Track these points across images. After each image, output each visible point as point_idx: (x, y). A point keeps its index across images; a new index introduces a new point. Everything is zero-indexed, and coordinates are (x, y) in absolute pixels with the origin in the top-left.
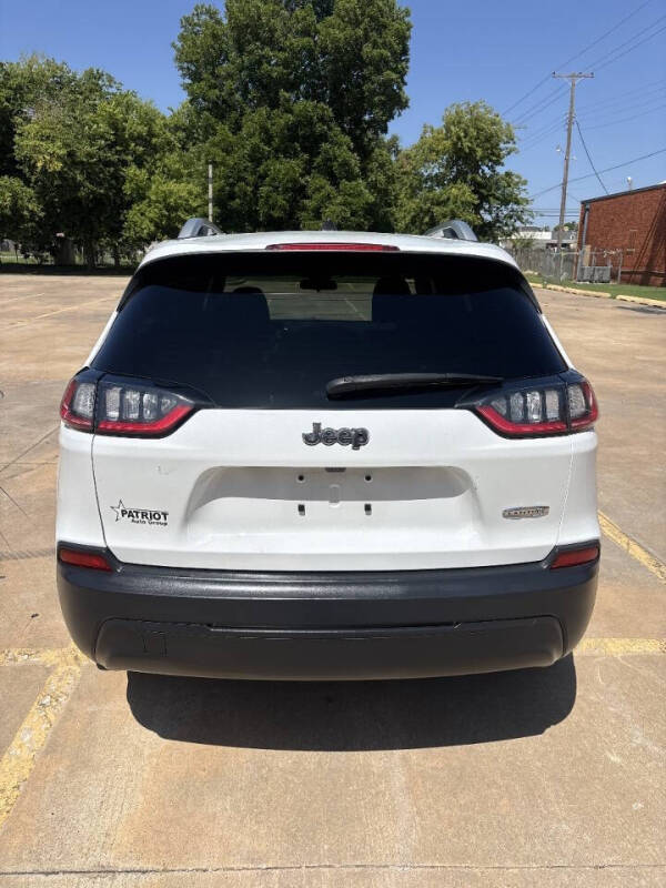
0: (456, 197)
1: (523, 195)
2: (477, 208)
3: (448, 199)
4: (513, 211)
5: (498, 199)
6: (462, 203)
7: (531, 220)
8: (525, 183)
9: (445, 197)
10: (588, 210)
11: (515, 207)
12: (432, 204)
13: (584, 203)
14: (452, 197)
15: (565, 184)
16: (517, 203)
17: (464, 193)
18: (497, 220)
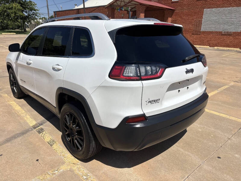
0: (15, 7)
1: (36, 8)
2: (22, 11)
3: (12, 8)
4: (33, 13)
5: (28, 9)
6: (18, 9)
7: (40, 16)
8: (36, 5)
9: (10, 7)
10: (56, 14)
11: (34, 12)
12: (7, 9)
13: (54, 12)
14: (14, 7)
15: (48, 6)
16: (35, 10)
17: (18, 6)
18: (29, 15)
